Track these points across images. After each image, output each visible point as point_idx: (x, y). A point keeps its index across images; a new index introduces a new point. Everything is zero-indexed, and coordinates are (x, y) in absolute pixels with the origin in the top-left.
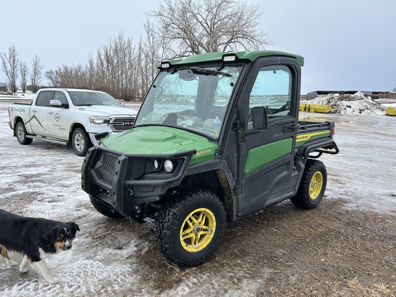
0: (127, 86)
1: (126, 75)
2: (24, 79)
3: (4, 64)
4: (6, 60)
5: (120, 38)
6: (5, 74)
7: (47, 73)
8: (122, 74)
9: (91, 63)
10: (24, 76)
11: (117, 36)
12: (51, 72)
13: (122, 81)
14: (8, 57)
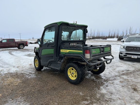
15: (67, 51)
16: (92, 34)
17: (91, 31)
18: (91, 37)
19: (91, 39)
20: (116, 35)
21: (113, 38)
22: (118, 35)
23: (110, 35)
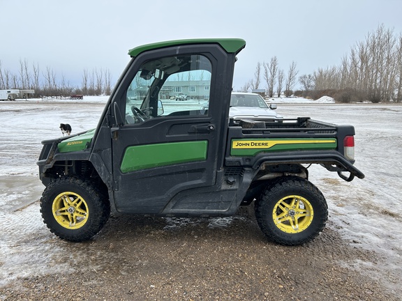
0: (380, 86)
1: (382, 73)
2: (280, 85)
3: (266, 73)
4: (268, 69)
5: (380, 32)
6: (266, 81)
7: (301, 78)
8: (377, 72)
9: (345, 64)
10: (280, 81)
11: (375, 30)
12: (305, 77)
13: (376, 80)
14: (270, 66)
15: (266, 144)
16: (30, 79)
17: (24, 71)
18: (32, 92)
19: (29, 96)
20: (103, 88)
21: (98, 95)
22: (109, 88)
23: (88, 87)
